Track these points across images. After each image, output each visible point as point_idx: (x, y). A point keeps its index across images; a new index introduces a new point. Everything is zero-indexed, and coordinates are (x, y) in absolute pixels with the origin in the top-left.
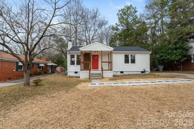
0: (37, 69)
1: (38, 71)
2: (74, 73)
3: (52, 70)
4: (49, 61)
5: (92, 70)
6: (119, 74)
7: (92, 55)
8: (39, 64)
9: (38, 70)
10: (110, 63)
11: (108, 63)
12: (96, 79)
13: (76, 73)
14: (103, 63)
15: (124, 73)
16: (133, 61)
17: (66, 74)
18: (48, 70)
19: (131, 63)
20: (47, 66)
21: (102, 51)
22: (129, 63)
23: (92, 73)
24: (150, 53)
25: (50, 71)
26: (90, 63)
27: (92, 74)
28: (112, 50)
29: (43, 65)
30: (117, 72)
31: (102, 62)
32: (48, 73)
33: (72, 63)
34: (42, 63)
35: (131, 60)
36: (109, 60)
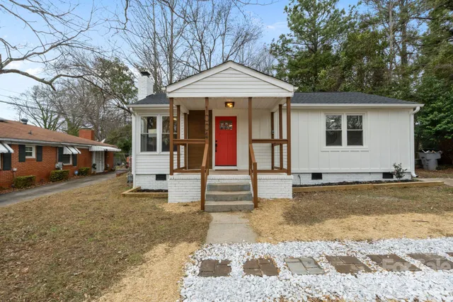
0: (56, 163)
1: (59, 169)
2: (155, 177)
3: (106, 165)
4: (99, 141)
5: (215, 168)
6: (307, 180)
7: (217, 118)
8: (61, 149)
9: (59, 164)
10: (280, 143)
11: (269, 145)
12: (231, 210)
13: (161, 177)
14: (254, 145)
15: (325, 179)
16: (356, 138)
17: (130, 182)
18: (95, 165)
19: (349, 144)
20: (92, 152)
21: (250, 98)
22: (340, 144)
23: (213, 182)
24: (418, 109)
25: (100, 168)
26: (207, 146)
27: (213, 187)
28: (291, 95)
29: (75, 151)
30: (299, 174)
31: (252, 141)
32: (94, 174)
33: (149, 145)
34: (73, 146)
35: (348, 132)
36: (273, 135)
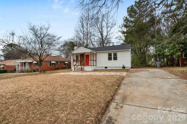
8: (64, 62)
12: (78, 71)
15: (108, 68)
19: (114, 60)
30: (102, 67)
35: (114, 57)
